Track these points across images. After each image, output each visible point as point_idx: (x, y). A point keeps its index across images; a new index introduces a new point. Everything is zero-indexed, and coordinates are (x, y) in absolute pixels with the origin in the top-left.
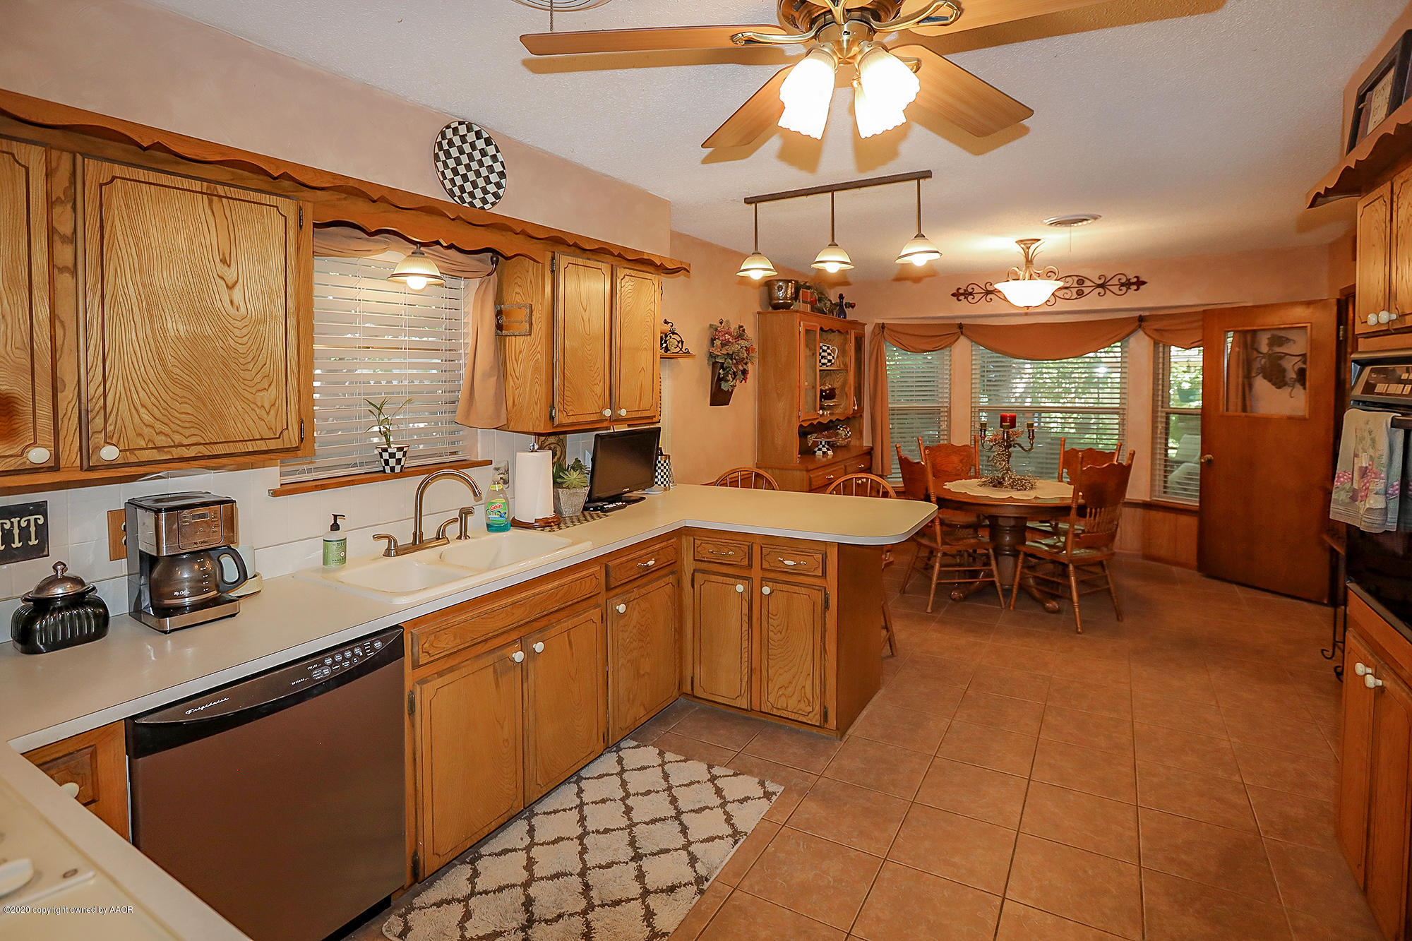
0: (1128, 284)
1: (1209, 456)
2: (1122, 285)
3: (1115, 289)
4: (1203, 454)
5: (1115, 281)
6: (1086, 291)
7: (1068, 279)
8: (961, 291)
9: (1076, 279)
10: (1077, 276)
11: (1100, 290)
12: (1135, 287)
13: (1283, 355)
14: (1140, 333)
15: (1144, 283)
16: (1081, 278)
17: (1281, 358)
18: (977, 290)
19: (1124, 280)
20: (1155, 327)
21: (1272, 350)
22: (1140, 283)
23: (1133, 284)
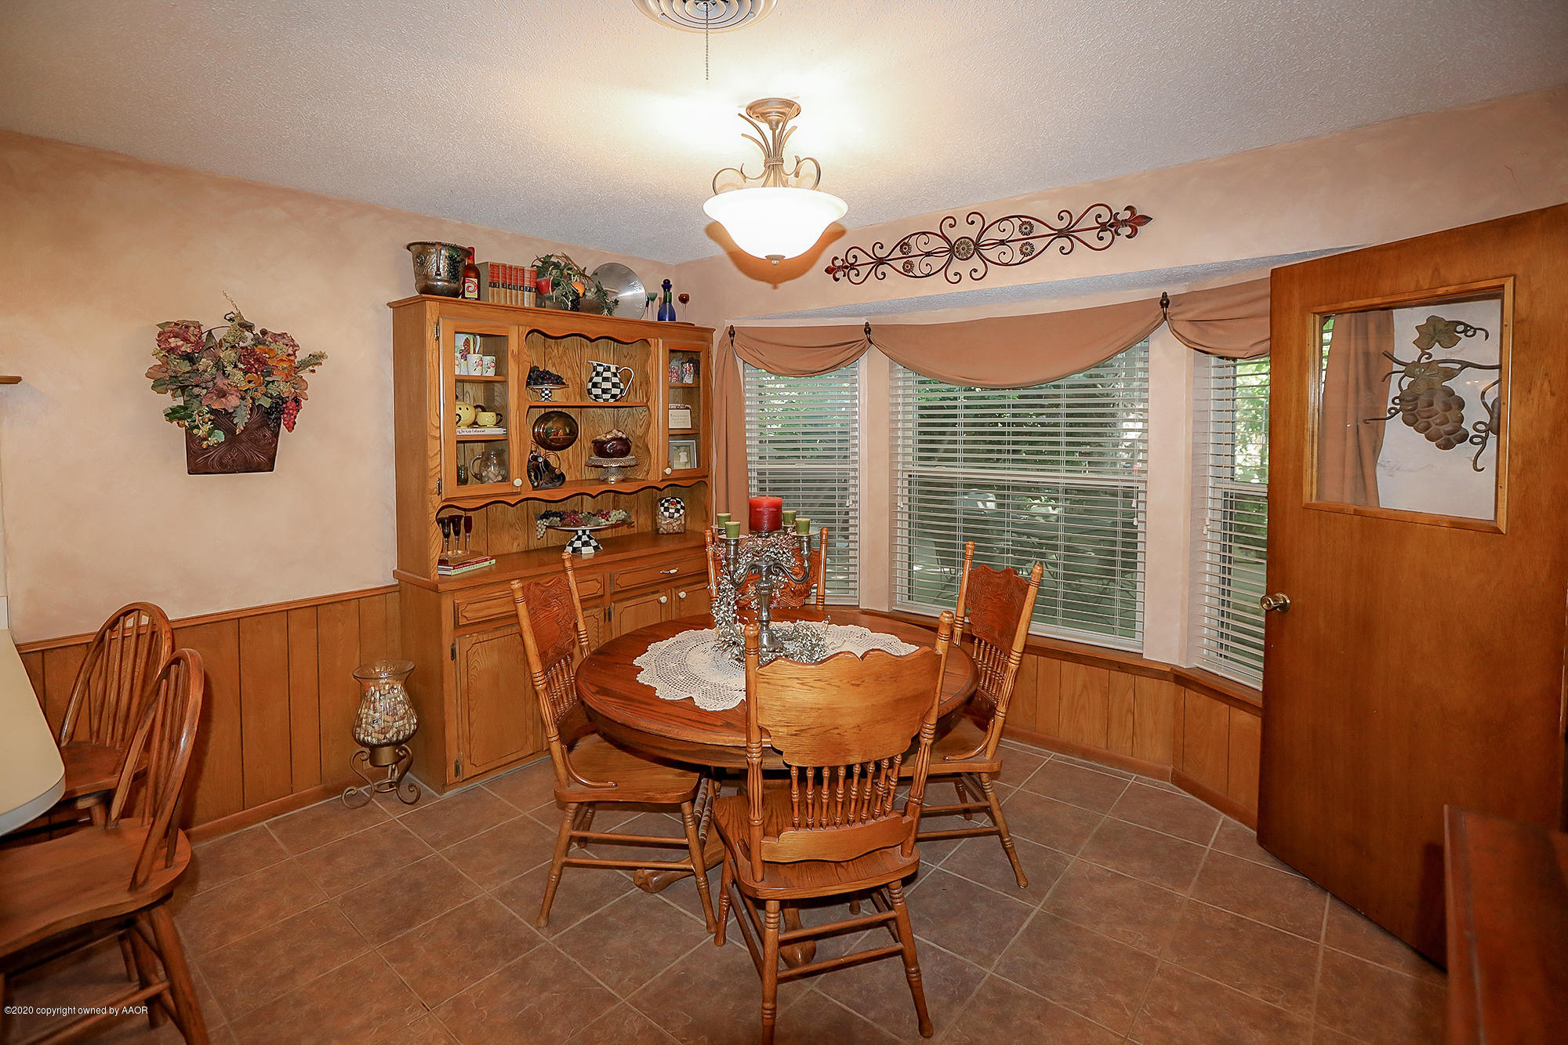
0: (1112, 226)
1: (1283, 598)
2: (1103, 227)
3: (1091, 237)
4: (1270, 592)
5: (1090, 221)
6: (1039, 244)
7: (1005, 224)
8: (838, 263)
9: (1017, 222)
10: (1019, 217)
11: (1064, 242)
12: (1128, 231)
13: (1458, 366)
14: (1164, 331)
15: (1145, 219)
16: (1027, 220)
17: (1450, 374)
18: (863, 258)
19: (1106, 217)
20: (1190, 316)
21: (1430, 356)
22: (1137, 221)
23: (1125, 223)
